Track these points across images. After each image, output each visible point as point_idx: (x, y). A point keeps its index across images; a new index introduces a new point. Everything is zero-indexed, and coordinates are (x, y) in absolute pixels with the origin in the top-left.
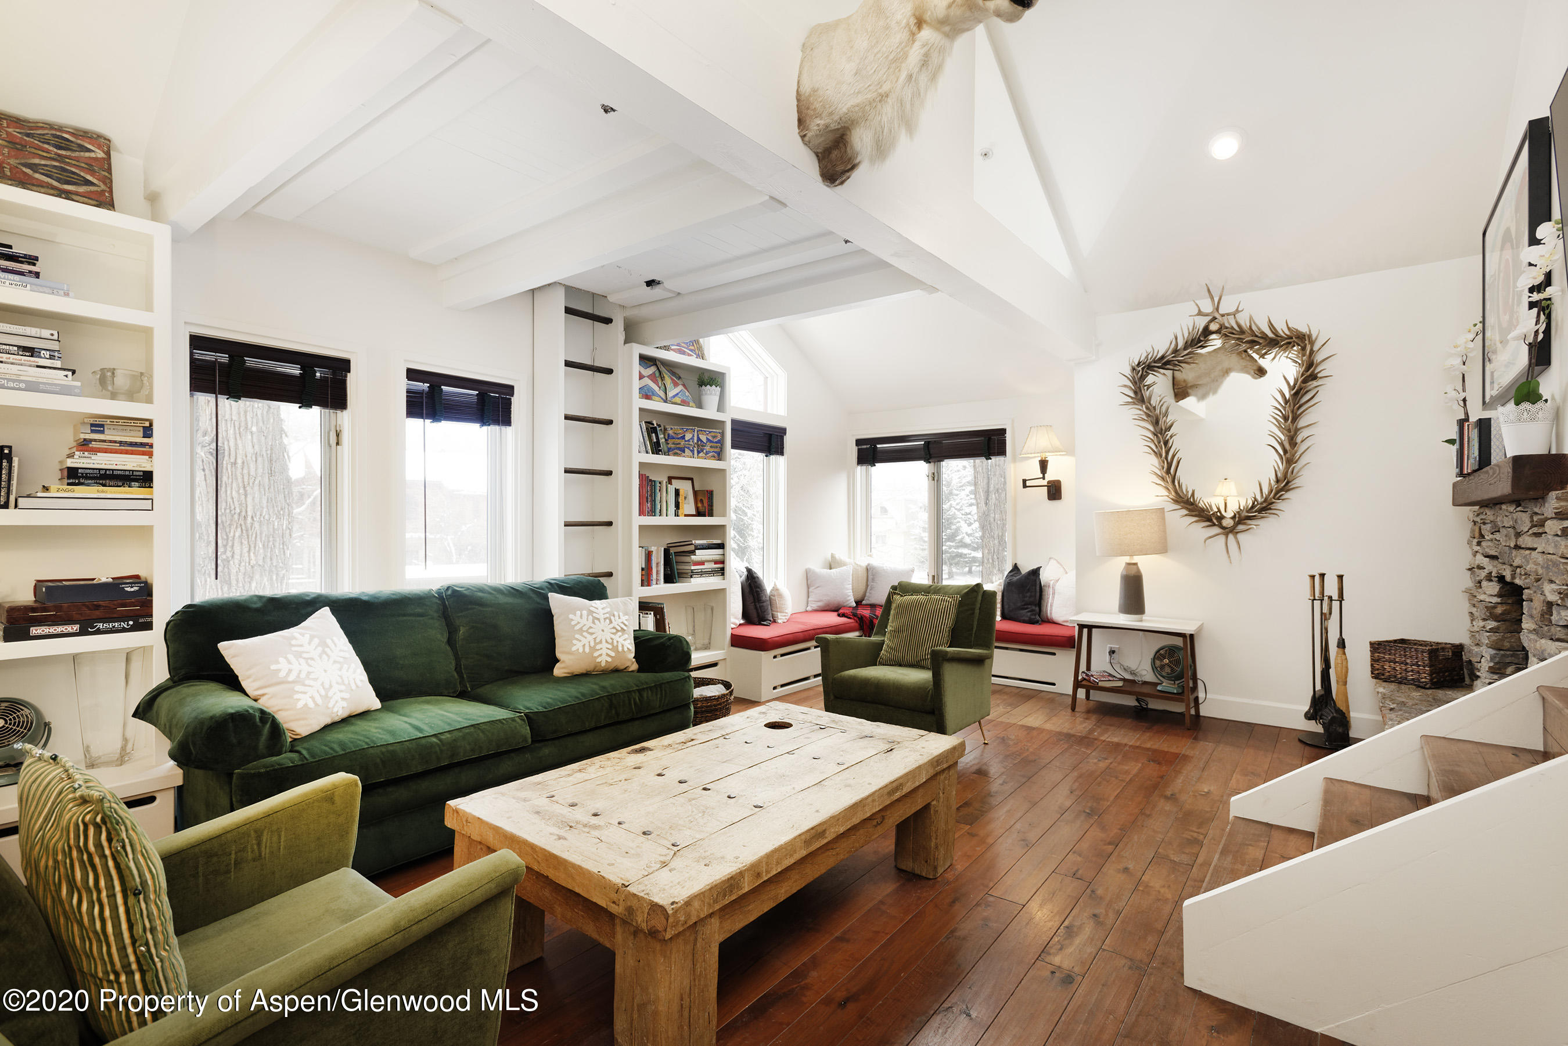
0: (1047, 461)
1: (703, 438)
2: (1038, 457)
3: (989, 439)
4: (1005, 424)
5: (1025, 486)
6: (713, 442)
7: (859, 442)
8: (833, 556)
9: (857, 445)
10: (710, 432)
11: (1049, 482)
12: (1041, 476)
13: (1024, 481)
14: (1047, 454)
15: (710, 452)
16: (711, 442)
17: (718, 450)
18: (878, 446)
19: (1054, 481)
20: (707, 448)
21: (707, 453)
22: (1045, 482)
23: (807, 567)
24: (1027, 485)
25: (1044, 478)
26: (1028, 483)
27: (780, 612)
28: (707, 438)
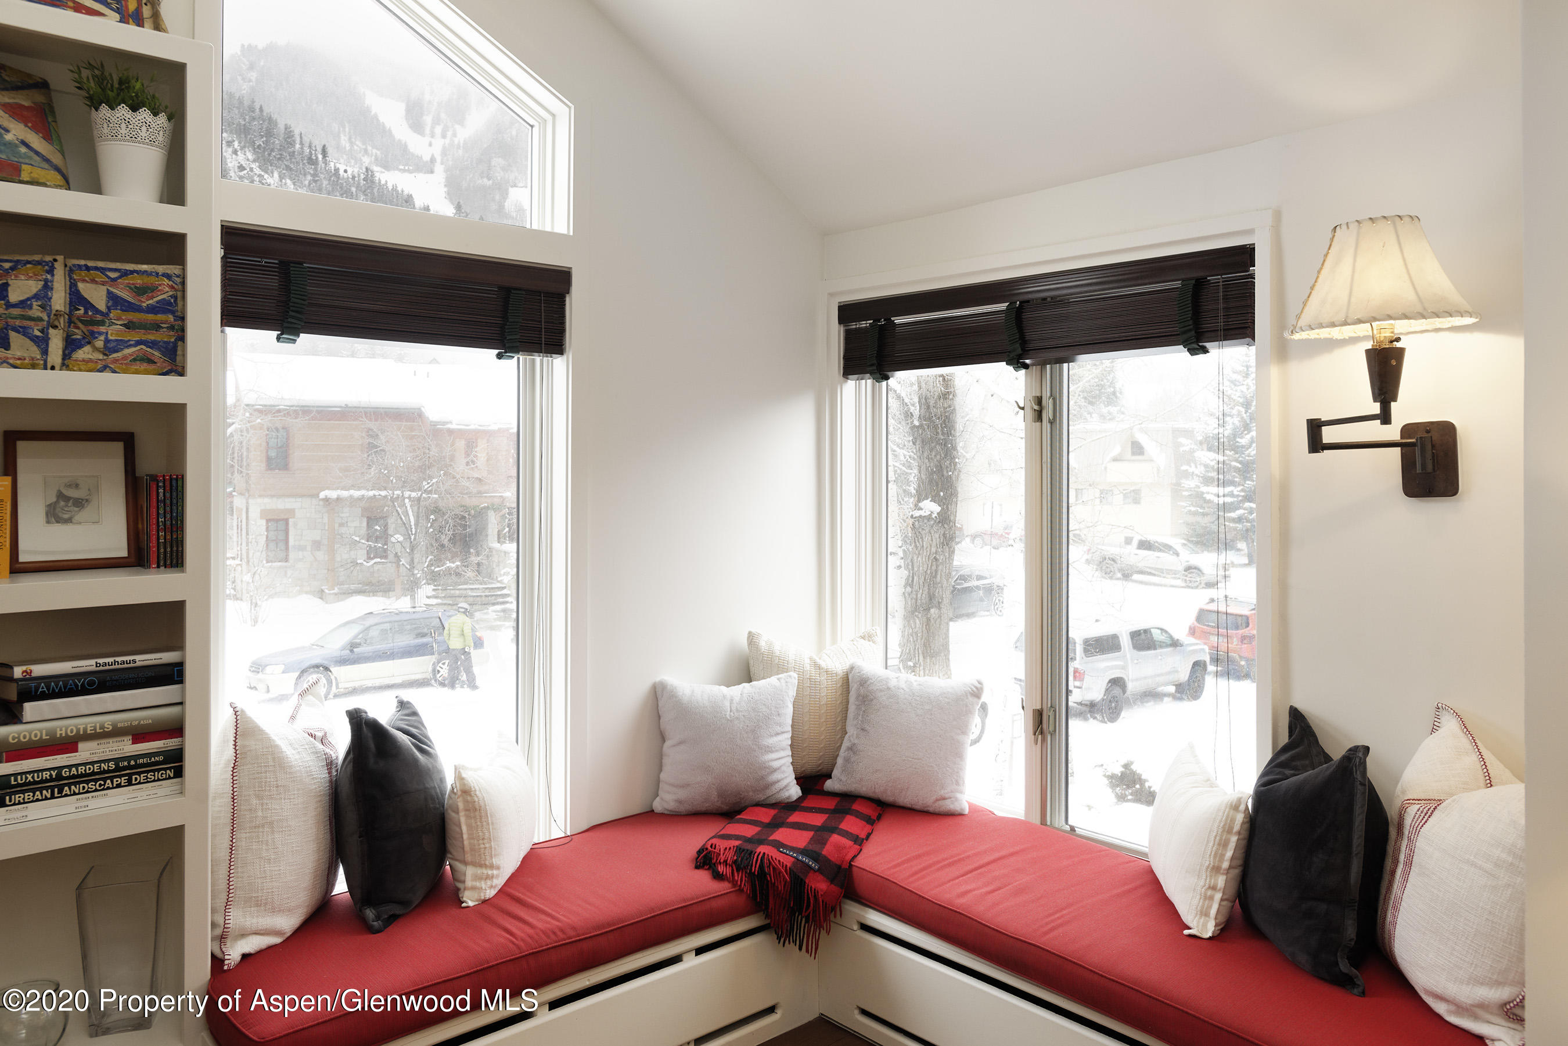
0: (1401, 351)
1: (96, 295)
2: (1365, 338)
3: (1200, 284)
4: (1251, 232)
5: (1316, 444)
6: (138, 309)
7: (848, 312)
8: (751, 638)
9: (842, 320)
10: (125, 274)
11: (1408, 430)
12: (1376, 408)
13: (1315, 427)
14: (1400, 326)
15: (125, 344)
16: (128, 307)
17: (163, 336)
18: (898, 320)
19: (1429, 428)
20: (114, 331)
21: (110, 348)
22: (1392, 432)
23: (658, 679)
24: (1326, 440)
25: (1385, 417)
26: (1329, 435)
27: (474, 864)
28: (111, 296)
